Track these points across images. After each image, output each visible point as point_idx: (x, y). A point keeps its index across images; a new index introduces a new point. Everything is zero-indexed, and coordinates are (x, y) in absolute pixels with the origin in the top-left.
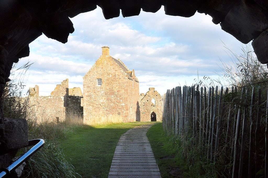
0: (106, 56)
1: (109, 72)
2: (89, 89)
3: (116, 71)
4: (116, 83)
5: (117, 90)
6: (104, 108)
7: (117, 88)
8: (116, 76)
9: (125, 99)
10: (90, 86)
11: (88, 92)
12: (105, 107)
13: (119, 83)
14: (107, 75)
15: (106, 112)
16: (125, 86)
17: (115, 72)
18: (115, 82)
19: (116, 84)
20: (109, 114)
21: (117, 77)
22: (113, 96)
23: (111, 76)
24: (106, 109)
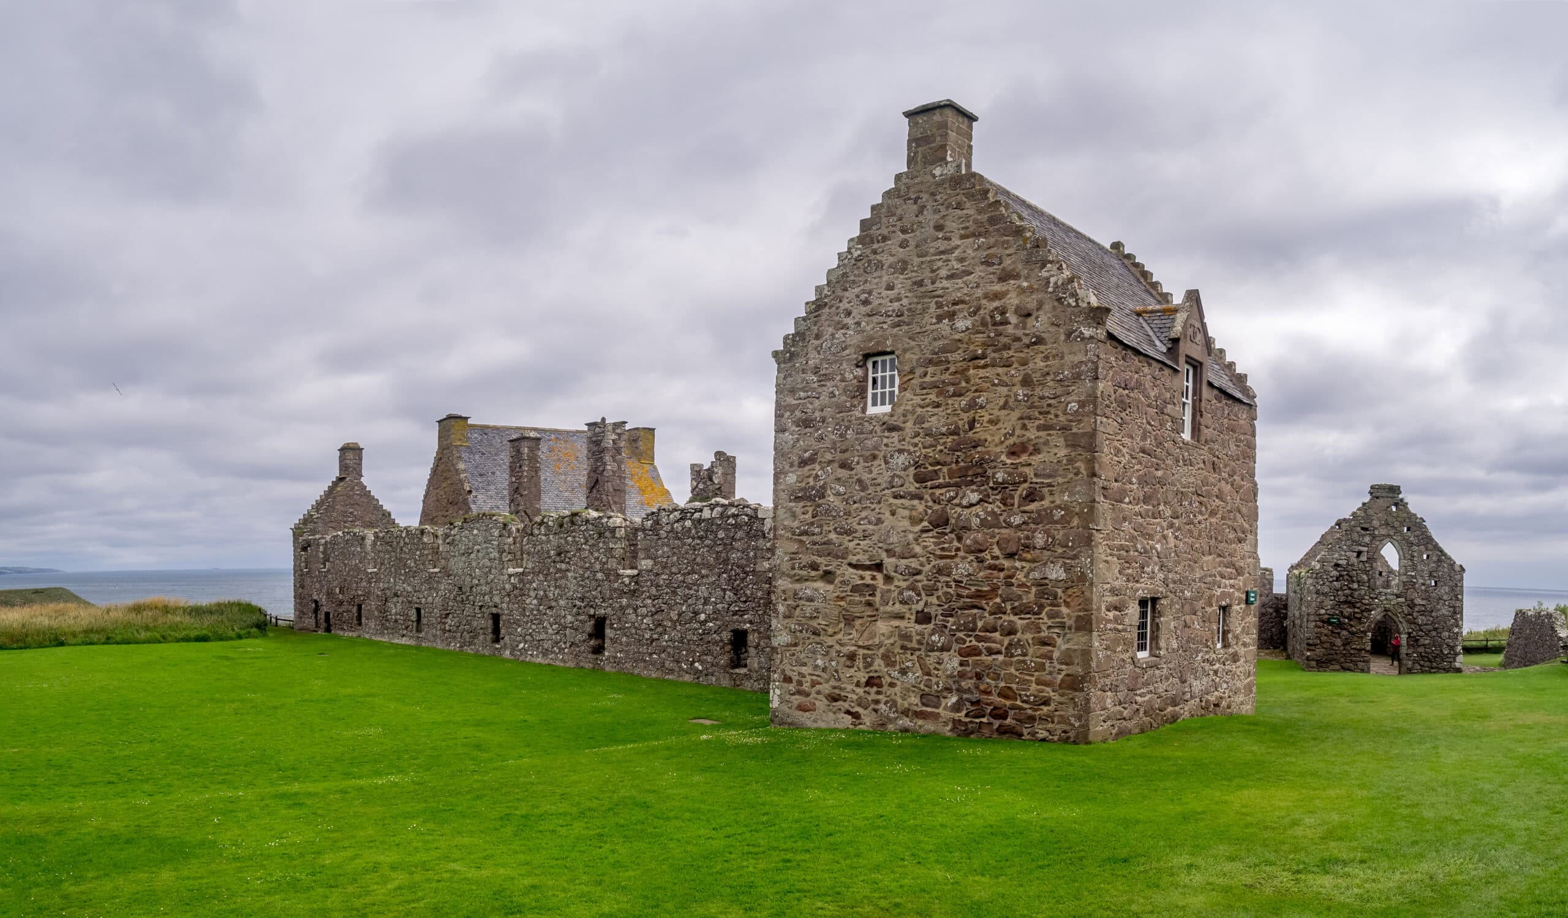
0: (937, 172)
1: (955, 289)
2: (809, 442)
3: (1004, 278)
4: (1003, 384)
5: (1011, 441)
6: (907, 594)
7: (1010, 420)
8: (1006, 322)
9: (1075, 522)
10: (817, 414)
11: (803, 463)
12: (912, 588)
13: (1026, 382)
14: (940, 319)
15: (919, 627)
16: (1074, 406)
17: (998, 287)
18: (989, 372)
19: (1004, 390)
20: (942, 649)
21: (1010, 329)
22: (974, 497)
23: (969, 323)
24: (920, 606)
